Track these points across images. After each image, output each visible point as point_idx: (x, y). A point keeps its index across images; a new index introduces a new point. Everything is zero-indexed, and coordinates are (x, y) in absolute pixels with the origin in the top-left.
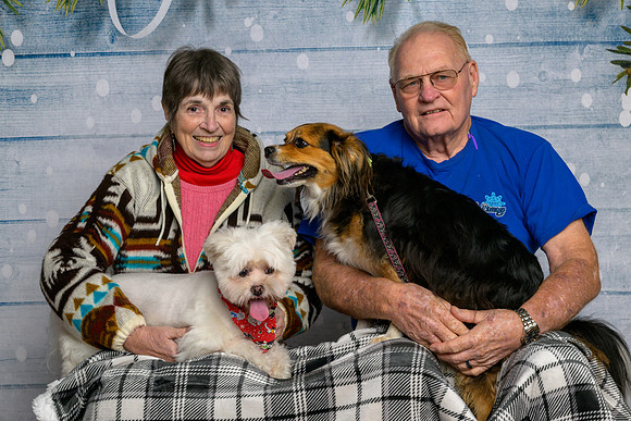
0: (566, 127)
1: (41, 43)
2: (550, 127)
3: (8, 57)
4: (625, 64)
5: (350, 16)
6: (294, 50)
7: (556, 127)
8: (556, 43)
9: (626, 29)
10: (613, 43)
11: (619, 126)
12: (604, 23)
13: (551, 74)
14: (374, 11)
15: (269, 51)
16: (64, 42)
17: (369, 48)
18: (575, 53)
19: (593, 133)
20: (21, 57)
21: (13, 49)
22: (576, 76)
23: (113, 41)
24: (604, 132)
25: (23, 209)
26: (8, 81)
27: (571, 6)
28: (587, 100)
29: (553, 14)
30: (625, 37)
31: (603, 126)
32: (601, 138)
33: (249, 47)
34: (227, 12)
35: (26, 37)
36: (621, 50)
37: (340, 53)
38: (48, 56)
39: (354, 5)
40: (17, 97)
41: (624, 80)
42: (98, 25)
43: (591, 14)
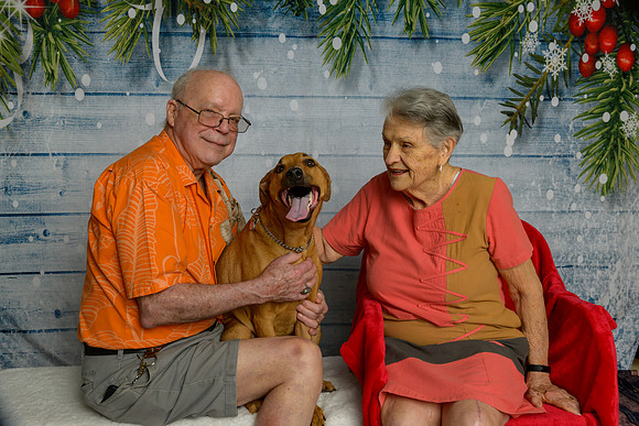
0: (470, 156)
1: (103, 85)
2: (460, 156)
3: (79, 94)
4: (510, 114)
5: (327, 74)
6: (288, 97)
7: (463, 156)
8: (465, 98)
9: (512, 90)
10: (503, 99)
11: (504, 156)
12: (498, 85)
14: (343, 71)
15: (271, 97)
16: (122, 84)
17: (339, 97)
18: (478, 105)
19: (487, 160)
20: (89, 94)
21: (83, 88)
22: (477, 121)
23: (157, 85)
24: (495, 160)
26: (80, 112)
27: (477, 72)
28: (484, 138)
29: (464, 78)
30: (512, 95)
31: (494, 156)
32: (491, 164)
33: (257, 94)
34: (241, 67)
35: (92, 80)
36: (508, 104)
37: (320, 99)
38: (109, 94)
39: (330, 65)
40: (86, 124)
41: (509, 124)
42: (147, 73)
43: (489, 79)
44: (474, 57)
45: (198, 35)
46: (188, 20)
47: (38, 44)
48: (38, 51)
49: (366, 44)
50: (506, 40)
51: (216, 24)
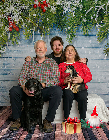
0: (97, 59)
1: (23, 44)
3: (18, 46)
4: (105, 51)
8: (96, 48)
11: (104, 60)
12: (103, 45)
13: (95, 52)
14: (71, 42)
16: (26, 44)
18: (99, 49)
20: (20, 46)
23: (33, 44)
25: (20, 67)
26: (18, 49)
27: (99, 42)
28: (100, 56)
29: (96, 43)
30: (106, 47)
32: (101, 61)
35: (21, 43)
36: (105, 49)
38: (24, 46)
39: (68, 41)
40: (19, 52)
41: (105, 53)
42: (31, 42)
43: (101, 44)
44: (98, 39)
45: (41, 35)
46: (40, 32)
47: (11, 36)
48: (11, 38)
49: (75, 36)
50: (105, 36)
51: (45, 32)
